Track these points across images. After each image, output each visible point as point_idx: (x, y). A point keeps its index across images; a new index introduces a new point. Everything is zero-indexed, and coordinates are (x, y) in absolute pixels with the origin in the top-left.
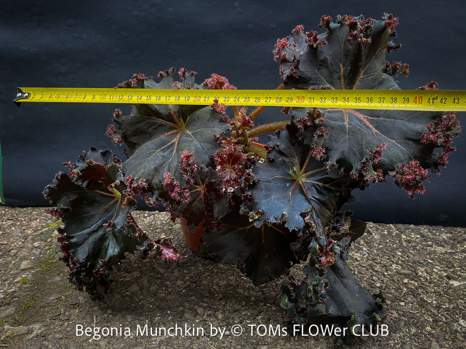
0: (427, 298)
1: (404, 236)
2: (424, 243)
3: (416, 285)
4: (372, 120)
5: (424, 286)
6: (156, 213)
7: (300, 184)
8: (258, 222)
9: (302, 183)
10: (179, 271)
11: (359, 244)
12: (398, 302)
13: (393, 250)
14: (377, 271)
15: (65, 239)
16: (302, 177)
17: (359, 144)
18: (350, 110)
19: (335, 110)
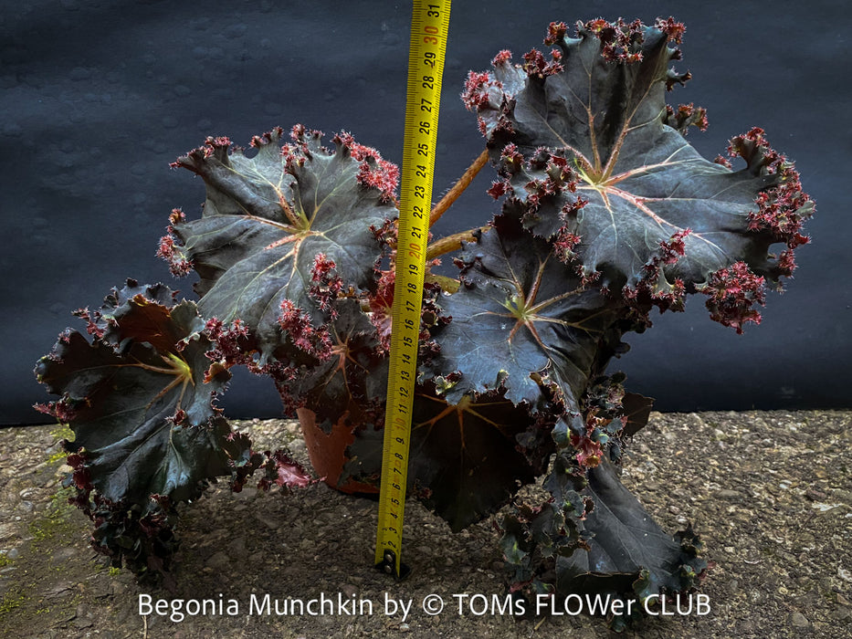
0: (774, 536)
1: (719, 432)
2: (757, 441)
3: (752, 514)
4: (653, 202)
5: (766, 516)
6: (254, 423)
7: (526, 326)
8: (453, 395)
9: (530, 323)
10: (305, 522)
11: (639, 451)
12: (721, 547)
13: (703, 456)
14: (676, 496)
15: (82, 459)
16: (528, 314)
17: (638, 236)
18: (610, 190)
19: (583, 188)
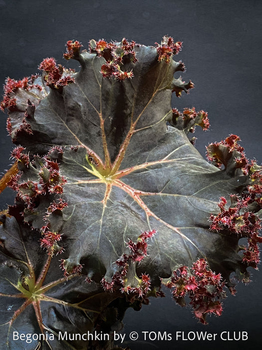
4: (147, 196)
7: (32, 306)
16: (38, 293)
17: (117, 233)
18: (117, 183)
19: (91, 182)
